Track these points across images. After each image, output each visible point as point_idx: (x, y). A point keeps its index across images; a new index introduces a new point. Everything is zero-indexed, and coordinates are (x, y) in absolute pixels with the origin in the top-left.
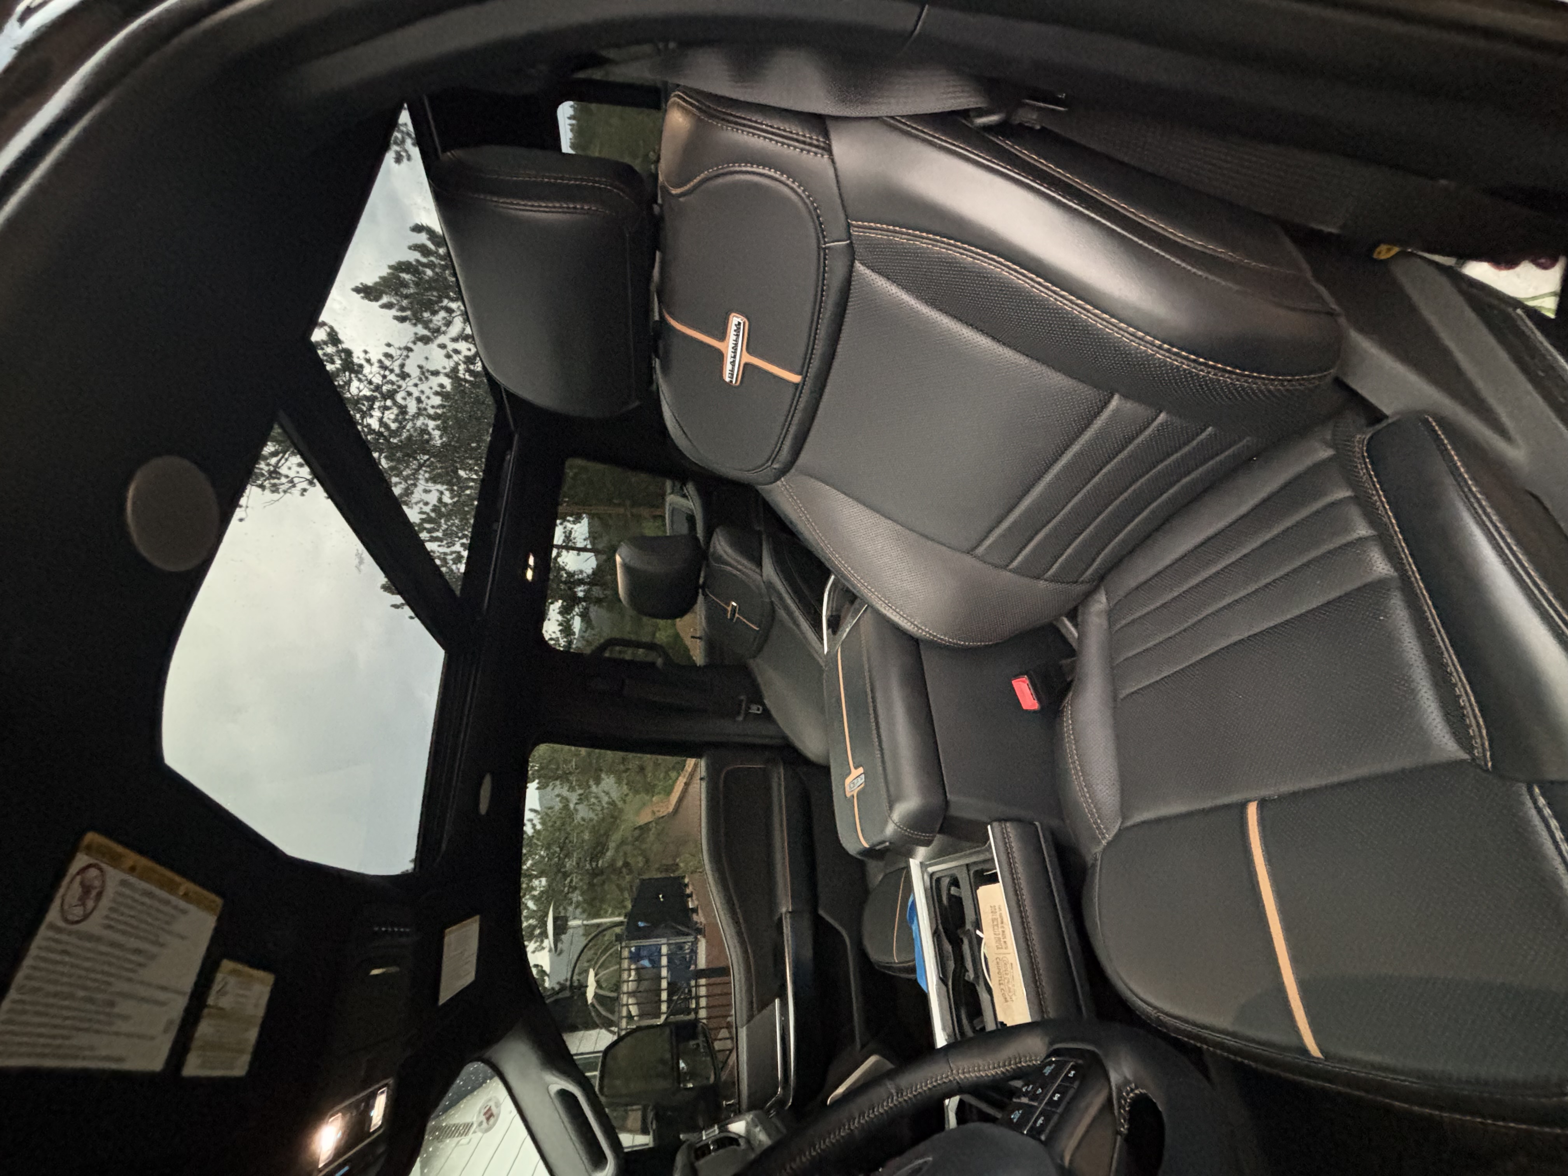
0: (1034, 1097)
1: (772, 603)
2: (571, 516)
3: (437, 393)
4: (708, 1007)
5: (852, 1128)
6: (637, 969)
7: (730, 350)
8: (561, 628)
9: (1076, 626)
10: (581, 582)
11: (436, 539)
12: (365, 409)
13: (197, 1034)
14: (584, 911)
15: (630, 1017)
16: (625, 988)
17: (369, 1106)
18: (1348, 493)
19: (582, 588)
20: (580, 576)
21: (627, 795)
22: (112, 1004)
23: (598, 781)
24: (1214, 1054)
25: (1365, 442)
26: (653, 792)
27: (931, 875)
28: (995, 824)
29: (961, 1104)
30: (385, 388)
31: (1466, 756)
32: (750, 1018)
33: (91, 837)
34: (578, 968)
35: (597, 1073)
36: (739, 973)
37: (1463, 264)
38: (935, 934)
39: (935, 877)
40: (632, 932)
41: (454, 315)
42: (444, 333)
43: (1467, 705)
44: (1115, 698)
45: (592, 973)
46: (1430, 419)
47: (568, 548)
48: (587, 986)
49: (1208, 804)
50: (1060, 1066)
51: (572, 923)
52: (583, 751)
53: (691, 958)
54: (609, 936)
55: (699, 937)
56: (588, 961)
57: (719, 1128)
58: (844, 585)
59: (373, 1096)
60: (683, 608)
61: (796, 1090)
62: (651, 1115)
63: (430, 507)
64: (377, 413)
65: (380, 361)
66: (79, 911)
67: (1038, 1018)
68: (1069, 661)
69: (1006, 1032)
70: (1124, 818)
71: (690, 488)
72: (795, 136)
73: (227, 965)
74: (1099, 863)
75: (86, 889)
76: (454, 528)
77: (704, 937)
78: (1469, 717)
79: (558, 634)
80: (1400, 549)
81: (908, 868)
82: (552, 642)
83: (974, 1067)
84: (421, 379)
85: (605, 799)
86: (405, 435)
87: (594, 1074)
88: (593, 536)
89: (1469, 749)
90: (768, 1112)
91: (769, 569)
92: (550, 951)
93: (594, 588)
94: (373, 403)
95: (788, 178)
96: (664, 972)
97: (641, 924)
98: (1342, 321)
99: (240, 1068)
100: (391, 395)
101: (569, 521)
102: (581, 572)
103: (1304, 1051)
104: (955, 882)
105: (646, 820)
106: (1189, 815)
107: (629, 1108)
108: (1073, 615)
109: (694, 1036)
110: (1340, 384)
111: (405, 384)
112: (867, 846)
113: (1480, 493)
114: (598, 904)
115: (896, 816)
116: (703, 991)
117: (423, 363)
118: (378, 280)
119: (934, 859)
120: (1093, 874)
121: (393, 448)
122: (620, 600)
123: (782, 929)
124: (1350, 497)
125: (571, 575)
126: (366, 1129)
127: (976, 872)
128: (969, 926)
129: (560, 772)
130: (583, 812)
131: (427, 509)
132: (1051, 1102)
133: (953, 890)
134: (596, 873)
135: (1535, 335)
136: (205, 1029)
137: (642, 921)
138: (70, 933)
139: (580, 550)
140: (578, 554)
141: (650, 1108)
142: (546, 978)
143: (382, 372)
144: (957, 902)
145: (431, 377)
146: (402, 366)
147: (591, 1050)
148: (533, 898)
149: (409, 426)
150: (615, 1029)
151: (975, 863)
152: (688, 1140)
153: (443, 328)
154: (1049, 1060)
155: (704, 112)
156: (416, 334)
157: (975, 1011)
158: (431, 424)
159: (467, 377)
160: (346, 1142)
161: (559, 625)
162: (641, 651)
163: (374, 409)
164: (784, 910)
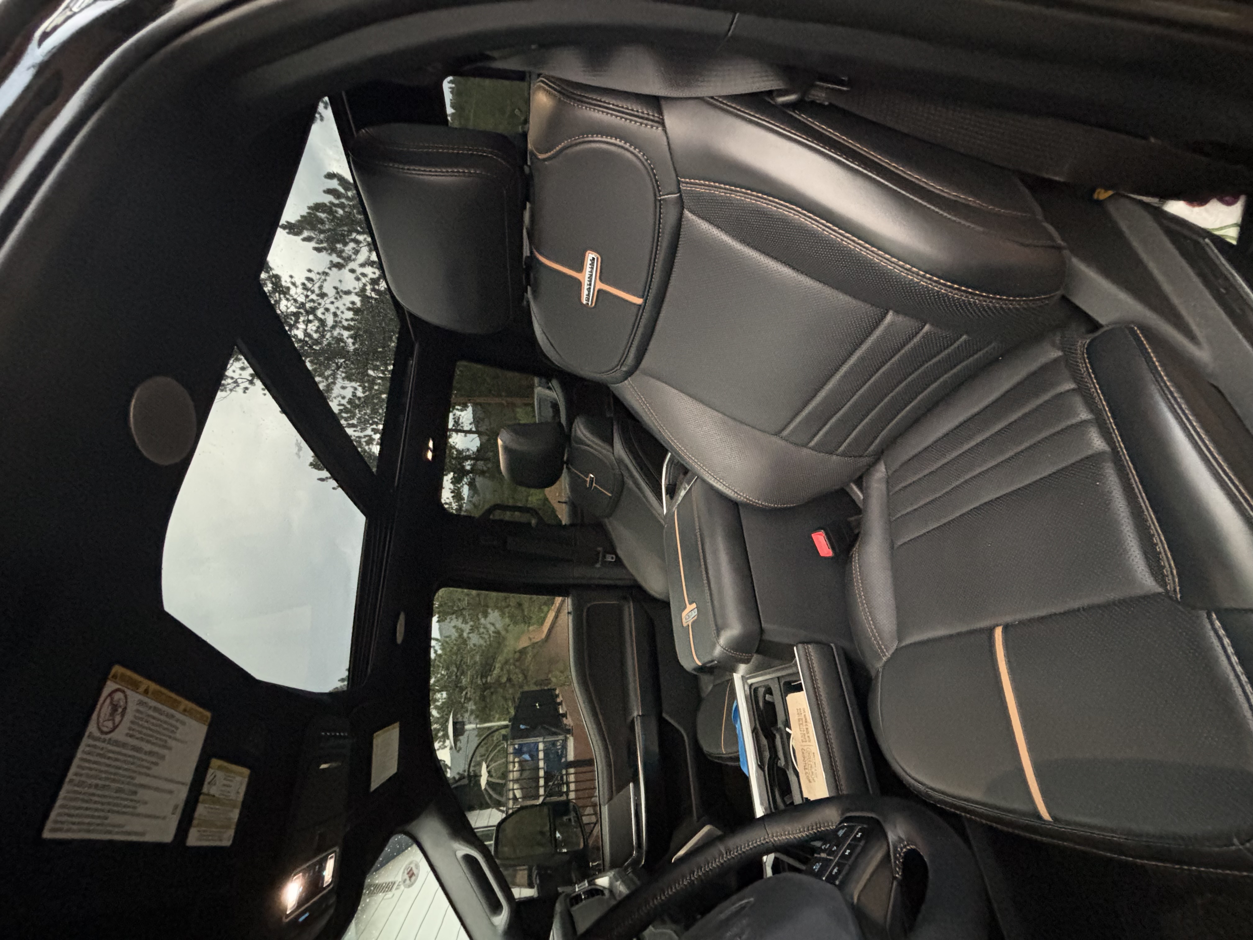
0: (830, 852)
1: (622, 475)
2: (459, 405)
3: (349, 309)
4: (576, 791)
5: (693, 878)
6: (519, 762)
7: (587, 279)
8: (453, 494)
9: (861, 488)
10: (468, 458)
11: (353, 426)
12: (292, 322)
13: (197, 814)
14: (477, 717)
15: (515, 799)
16: (511, 776)
17: (322, 868)
18: (1072, 386)
19: (469, 462)
20: (468, 453)
21: (509, 625)
22: (135, 793)
23: (486, 615)
24: (970, 820)
25: (1086, 346)
26: (529, 623)
27: (750, 686)
28: (800, 646)
29: (776, 861)
30: (308, 305)
31: (1161, 590)
32: (611, 799)
33: (117, 669)
34: (473, 762)
35: (492, 842)
36: (602, 763)
37: (1163, 204)
38: (754, 731)
39: (753, 687)
40: (515, 733)
41: (361, 245)
42: (354, 260)
43: (1162, 551)
44: (892, 547)
45: (484, 766)
46: (1136, 328)
47: (457, 431)
48: (481, 776)
49: (964, 628)
50: (851, 829)
51: (468, 727)
52: (474, 592)
53: (562, 752)
54: (496, 736)
55: (568, 736)
56: (481, 756)
57: (589, 882)
58: (678, 462)
59: (324, 860)
60: (551, 480)
61: (648, 852)
62: (535, 872)
63: (346, 400)
64: (301, 326)
65: (303, 284)
66: (110, 724)
67: (833, 794)
68: (856, 517)
69: (810, 805)
70: (900, 641)
71: (555, 383)
72: (636, 113)
73: (215, 762)
74: (880, 675)
75: (115, 708)
76: (367, 417)
77: (572, 735)
78: (1163, 560)
79: (451, 500)
80: (1112, 431)
81: (732, 681)
82: (446, 506)
83: (784, 832)
84: (336, 298)
85: (492, 629)
86: (325, 343)
87: (490, 843)
88: (477, 421)
89: (1164, 584)
90: (626, 869)
91: (619, 448)
92: (451, 749)
93: (479, 462)
94: (299, 318)
95: (630, 146)
96: (541, 764)
97: (522, 727)
98: (1066, 252)
99: (226, 839)
100: (313, 311)
101: (458, 409)
102: (468, 450)
103: (1039, 817)
104: (769, 691)
105: (526, 645)
106: (951, 637)
107: (518, 868)
108: (859, 481)
109: (566, 812)
110: (1065, 300)
111: (325, 302)
112: (700, 664)
113: (1173, 386)
114: (488, 712)
115: (722, 640)
116: (572, 778)
117: (338, 285)
118: (299, 218)
119: (751, 673)
120: (877, 682)
121: (316, 354)
122: (500, 472)
123: (634, 729)
124: (1073, 390)
125: (460, 452)
126: (320, 885)
127: (785, 683)
128: (780, 725)
129: (455, 608)
130: (475, 639)
131: (344, 402)
132: (843, 856)
133: (768, 697)
134: (486, 687)
135: (1219, 259)
136: (201, 810)
137: (523, 724)
138: (104, 741)
139: (466, 432)
140: (465, 436)
141: (534, 868)
142: (448, 770)
143: (305, 293)
144: (770, 706)
145: (344, 296)
146: (321, 287)
147: (485, 825)
148: (436, 708)
149: (328, 335)
150: (504, 809)
151: (783, 676)
152: (563, 892)
153: (353, 257)
154: (842, 825)
155: (563, 94)
156: (331, 262)
157: (786, 790)
158: (346, 334)
159: (373, 295)
160: (306, 895)
161: (452, 492)
162: (517, 513)
163: (299, 322)
164: (635, 714)
